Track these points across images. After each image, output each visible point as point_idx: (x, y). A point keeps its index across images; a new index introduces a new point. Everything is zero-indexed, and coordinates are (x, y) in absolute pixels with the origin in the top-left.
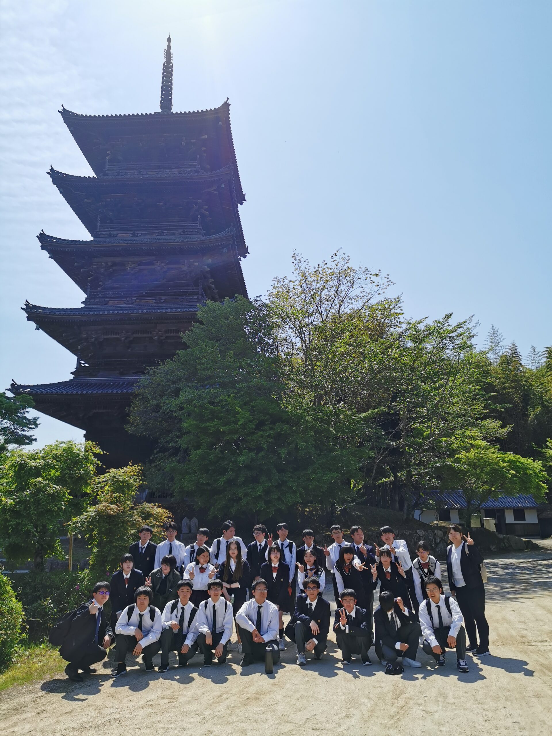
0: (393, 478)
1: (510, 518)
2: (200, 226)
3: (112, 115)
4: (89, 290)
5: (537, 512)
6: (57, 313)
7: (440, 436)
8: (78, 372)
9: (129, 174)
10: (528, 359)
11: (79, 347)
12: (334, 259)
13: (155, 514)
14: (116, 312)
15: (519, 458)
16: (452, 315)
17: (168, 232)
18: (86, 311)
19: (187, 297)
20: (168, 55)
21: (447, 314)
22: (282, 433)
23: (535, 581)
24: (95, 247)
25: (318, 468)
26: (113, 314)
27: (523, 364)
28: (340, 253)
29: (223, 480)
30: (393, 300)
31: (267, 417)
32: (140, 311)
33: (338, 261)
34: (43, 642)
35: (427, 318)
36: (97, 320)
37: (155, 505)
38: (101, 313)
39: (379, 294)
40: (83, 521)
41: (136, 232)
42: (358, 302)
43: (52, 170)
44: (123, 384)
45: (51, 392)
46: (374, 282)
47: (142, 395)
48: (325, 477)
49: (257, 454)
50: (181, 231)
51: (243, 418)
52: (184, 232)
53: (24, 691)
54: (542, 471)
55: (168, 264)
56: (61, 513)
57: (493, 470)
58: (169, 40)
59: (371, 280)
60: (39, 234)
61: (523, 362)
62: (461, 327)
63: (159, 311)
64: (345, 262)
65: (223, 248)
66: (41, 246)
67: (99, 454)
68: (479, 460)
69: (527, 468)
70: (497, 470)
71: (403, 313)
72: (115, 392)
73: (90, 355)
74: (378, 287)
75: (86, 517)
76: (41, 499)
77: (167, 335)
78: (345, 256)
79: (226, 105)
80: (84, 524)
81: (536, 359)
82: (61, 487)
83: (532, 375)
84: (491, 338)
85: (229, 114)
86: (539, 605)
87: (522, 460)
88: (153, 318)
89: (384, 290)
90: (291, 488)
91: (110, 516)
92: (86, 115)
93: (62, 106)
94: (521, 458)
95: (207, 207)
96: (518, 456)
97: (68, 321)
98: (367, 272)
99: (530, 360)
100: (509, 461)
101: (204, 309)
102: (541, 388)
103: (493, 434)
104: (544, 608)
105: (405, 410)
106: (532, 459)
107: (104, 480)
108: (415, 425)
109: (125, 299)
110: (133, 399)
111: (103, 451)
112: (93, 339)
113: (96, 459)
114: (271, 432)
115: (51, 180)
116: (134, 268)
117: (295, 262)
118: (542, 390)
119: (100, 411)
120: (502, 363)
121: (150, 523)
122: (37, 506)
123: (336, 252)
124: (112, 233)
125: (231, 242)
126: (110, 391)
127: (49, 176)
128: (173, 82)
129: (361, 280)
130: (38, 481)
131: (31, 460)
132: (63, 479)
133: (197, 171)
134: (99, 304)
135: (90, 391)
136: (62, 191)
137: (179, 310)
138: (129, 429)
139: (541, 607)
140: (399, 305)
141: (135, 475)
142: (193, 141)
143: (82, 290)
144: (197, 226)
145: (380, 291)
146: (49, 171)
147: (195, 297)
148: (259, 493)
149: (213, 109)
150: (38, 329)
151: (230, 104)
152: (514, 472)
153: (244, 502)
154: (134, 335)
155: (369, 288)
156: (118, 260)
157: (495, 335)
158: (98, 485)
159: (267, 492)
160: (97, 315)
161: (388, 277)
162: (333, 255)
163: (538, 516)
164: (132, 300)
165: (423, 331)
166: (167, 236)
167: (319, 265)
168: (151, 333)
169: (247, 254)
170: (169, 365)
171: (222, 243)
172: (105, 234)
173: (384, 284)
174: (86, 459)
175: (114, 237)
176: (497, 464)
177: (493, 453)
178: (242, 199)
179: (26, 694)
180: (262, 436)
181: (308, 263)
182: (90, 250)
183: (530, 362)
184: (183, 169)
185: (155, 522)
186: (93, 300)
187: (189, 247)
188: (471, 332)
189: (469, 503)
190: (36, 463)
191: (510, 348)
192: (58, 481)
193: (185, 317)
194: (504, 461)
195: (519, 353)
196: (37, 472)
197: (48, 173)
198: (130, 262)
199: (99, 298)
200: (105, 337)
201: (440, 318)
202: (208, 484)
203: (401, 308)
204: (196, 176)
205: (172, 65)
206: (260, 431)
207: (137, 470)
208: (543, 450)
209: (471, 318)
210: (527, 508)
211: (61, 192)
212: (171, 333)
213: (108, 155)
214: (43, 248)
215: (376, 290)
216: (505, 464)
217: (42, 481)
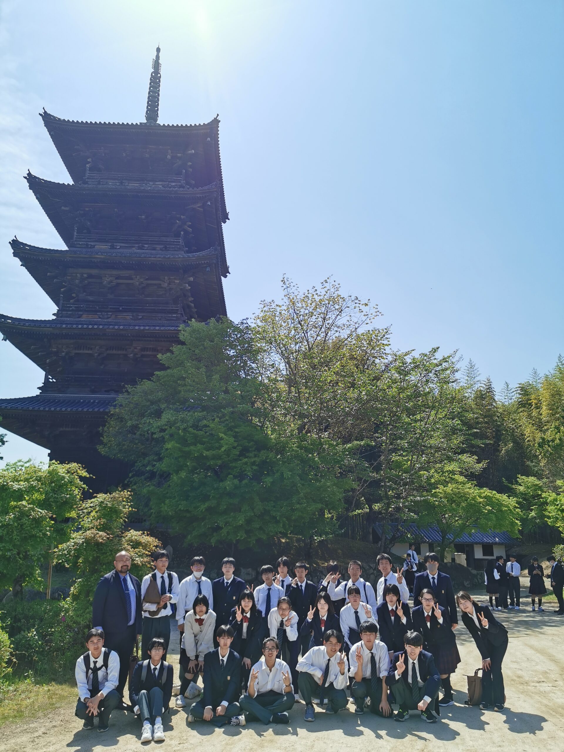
0: (368, 510)
1: (479, 554)
2: (182, 243)
3: (96, 122)
4: (61, 302)
5: (505, 547)
6: (27, 324)
7: (420, 469)
8: (45, 388)
9: (110, 183)
10: (501, 395)
11: (48, 360)
12: (324, 286)
13: (144, 543)
14: (90, 327)
15: (495, 494)
16: (439, 349)
17: (148, 247)
18: (58, 324)
19: (166, 315)
20: (157, 65)
21: (434, 347)
22: (268, 460)
23: (515, 620)
24: (70, 257)
25: (302, 499)
26: (87, 328)
27: (497, 400)
28: (331, 281)
29: (203, 507)
30: (381, 331)
31: (252, 443)
32: (116, 327)
33: (328, 288)
34: (28, 676)
35: (414, 350)
36: (70, 334)
37: (144, 533)
38: (74, 326)
39: (367, 324)
40: (70, 549)
41: (115, 244)
42: (344, 330)
43: (29, 174)
44: (94, 402)
45: (16, 408)
46: (362, 312)
47: (118, 415)
48: (309, 508)
49: (240, 481)
50: (162, 246)
51: (227, 444)
52: (166, 247)
53: (18, 730)
54: (518, 508)
55: (147, 279)
56: (45, 539)
57: (470, 505)
58: (158, 50)
59: (360, 310)
60: (12, 241)
61: (496, 398)
62: (446, 361)
63: (137, 328)
64: (335, 290)
65: (207, 267)
66: (13, 253)
67: (85, 477)
68: (455, 495)
69: (502, 505)
70: (474, 505)
71: (390, 345)
72: (85, 410)
73: (58, 370)
74: (366, 317)
75: (73, 544)
76: (25, 524)
77: (143, 353)
78: (336, 283)
79: (216, 122)
80: (71, 551)
81: (509, 395)
82: (46, 511)
83: (504, 411)
84: (468, 372)
85: (218, 131)
86: (526, 645)
87: (498, 496)
88: (129, 335)
89: (372, 320)
90: (275, 518)
91: (98, 544)
92: (68, 120)
93: (44, 108)
94: (497, 494)
95: (190, 224)
96: (494, 492)
97: (38, 333)
98: (357, 301)
99: (503, 395)
100: (485, 497)
101: (188, 329)
102: (513, 424)
103: (469, 469)
104: (532, 647)
105: (388, 441)
106: (507, 496)
107: (92, 505)
108: (395, 457)
109: (100, 314)
110: (108, 419)
111: (89, 474)
112: (63, 354)
113: (82, 483)
114: (256, 459)
115: (28, 184)
116: (111, 282)
117: (285, 287)
118: (514, 426)
119: (67, 429)
120: (476, 398)
121: (139, 552)
122: (21, 531)
123: (327, 279)
124: (89, 243)
125: (214, 261)
126: (81, 409)
127: (26, 180)
128: (160, 93)
129: (350, 309)
130: (22, 505)
131: (13, 482)
132: (48, 503)
133: (181, 186)
134: (72, 317)
135: (59, 408)
136: (39, 197)
137: (157, 328)
138: (102, 450)
139: (529, 646)
140: (386, 336)
141: (124, 501)
142: (179, 155)
143: (53, 301)
144: (179, 242)
145: (368, 321)
146: (26, 176)
147: (174, 315)
148: (241, 522)
149: (202, 124)
150: (5, 340)
151: (220, 121)
152: (491, 508)
153: (224, 532)
154: (109, 352)
155: (357, 317)
156: (94, 272)
157: (471, 369)
158: (84, 511)
159: (249, 521)
160: (70, 328)
161: (376, 307)
162: (323, 281)
163: (506, 551)
164: (108, 315)
165: (410, 363)
166: (147, 251)
167: (308, 291)
168: (126, 350)
169: (228, 274)
170: (147, 385)
171: (206, 262)
172: (81, 244)
173: (372, 314)
174: (71, 482)
175: (90, 248)
176: (474, 498)
177: (470, 488)
178: (225, 217)
179: (22, 734)
180: (246, 463)
181: (298, 288)
182: (66, 260)
183: (503, 398)
184: (167, 183)
185: (144, 551)
186: (66, 312)
187: (171, 263)
188: (454, 366)
189: (444, 538)
190: (19, 485)
191: (485, 383)
192: (42, 504)
193: (163, 336)
194: (480, 497)
195: (493, 389)
196: (19, 495)
197: (25, 177)
198: (107, 275)
199: (72, 310)
200: (77, 352)
201: (427, 351)
202: (187, 511)
203: (388, 340)
204: (182, 191)
205: (160, 76)
206: (245, 458)
207: (127, 496)
208: (514, 486)
209: (455, 352)
210: (496, 543)
211: (37, 198)
212: (147, 351)
213: (89, 162)
214: (15, 255)
215: (364, 320)
216: (481, 500)
217: (27, 505)
